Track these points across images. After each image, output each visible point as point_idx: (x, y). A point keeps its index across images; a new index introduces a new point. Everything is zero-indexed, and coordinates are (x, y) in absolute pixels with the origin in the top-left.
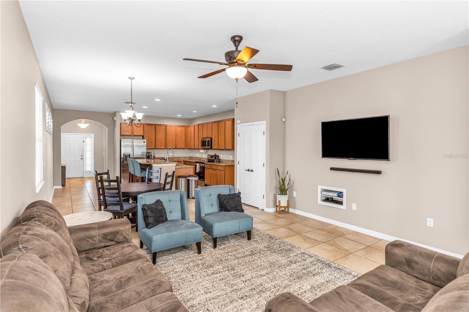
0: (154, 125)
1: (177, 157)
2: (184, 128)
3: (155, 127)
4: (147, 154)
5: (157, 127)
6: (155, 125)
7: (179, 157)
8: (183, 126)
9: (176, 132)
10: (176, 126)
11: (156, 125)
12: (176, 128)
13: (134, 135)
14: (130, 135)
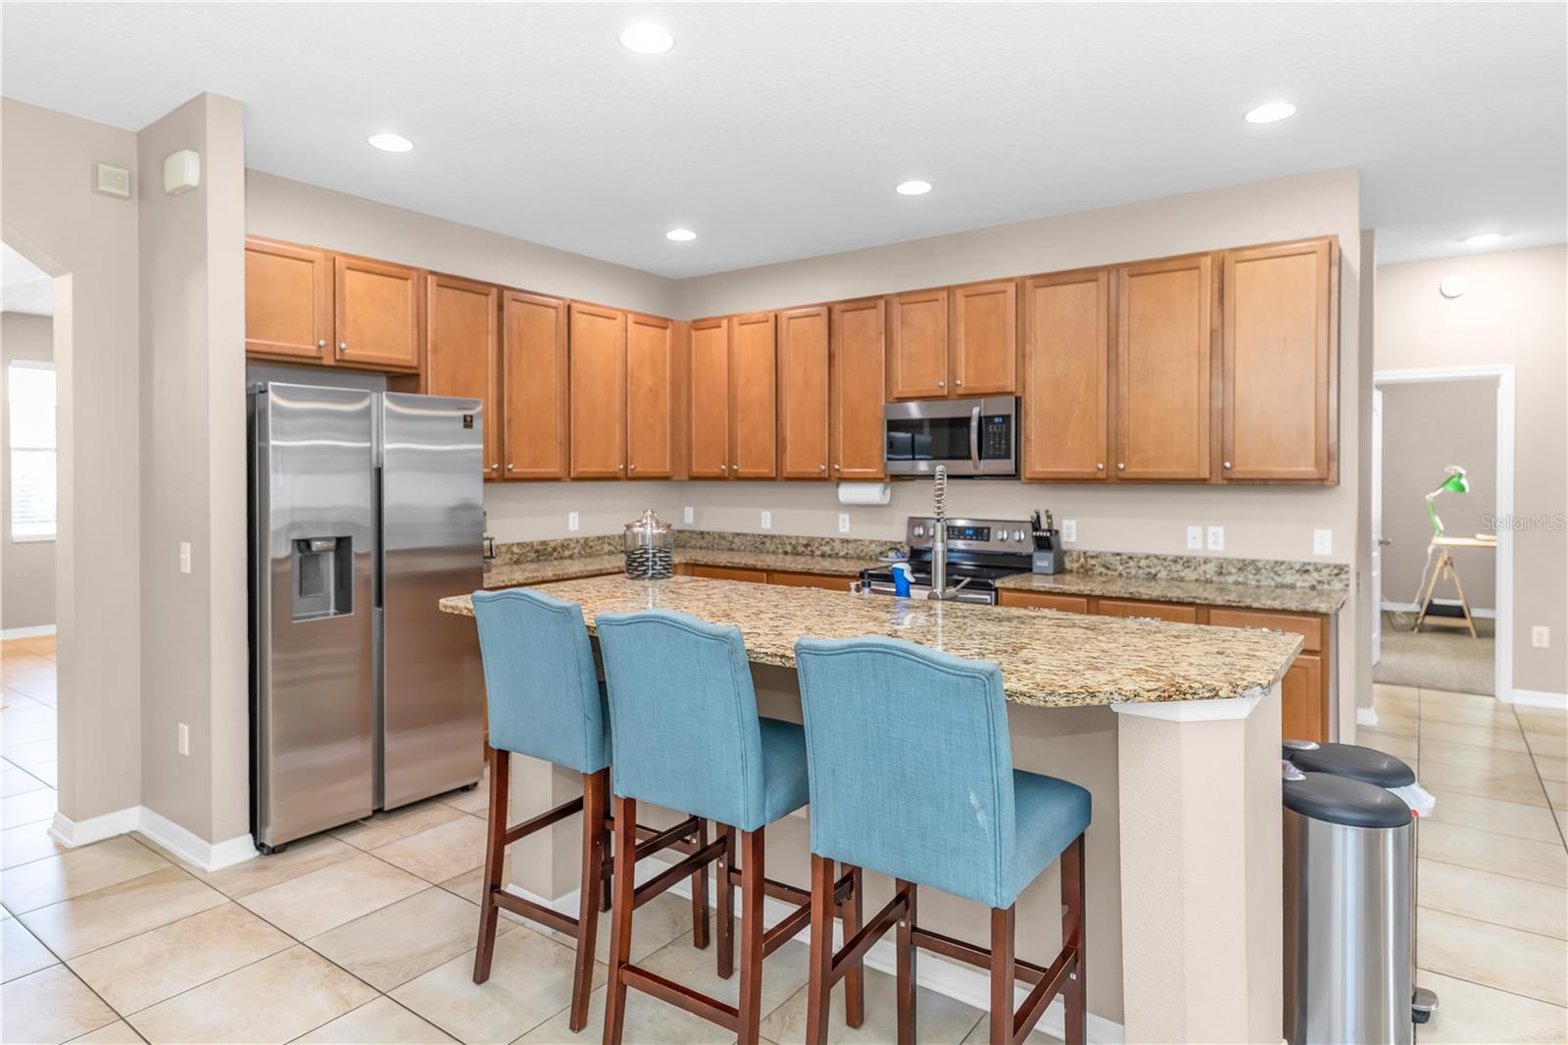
0: (494, 291)
2: (670, 332)
6: (501, 289)
8: (663, 323)
9: (625, 361)
10: (626, 313)
11: (508, 294)
12: (625, 329)
13: (346, 358)
14: (314, 354)
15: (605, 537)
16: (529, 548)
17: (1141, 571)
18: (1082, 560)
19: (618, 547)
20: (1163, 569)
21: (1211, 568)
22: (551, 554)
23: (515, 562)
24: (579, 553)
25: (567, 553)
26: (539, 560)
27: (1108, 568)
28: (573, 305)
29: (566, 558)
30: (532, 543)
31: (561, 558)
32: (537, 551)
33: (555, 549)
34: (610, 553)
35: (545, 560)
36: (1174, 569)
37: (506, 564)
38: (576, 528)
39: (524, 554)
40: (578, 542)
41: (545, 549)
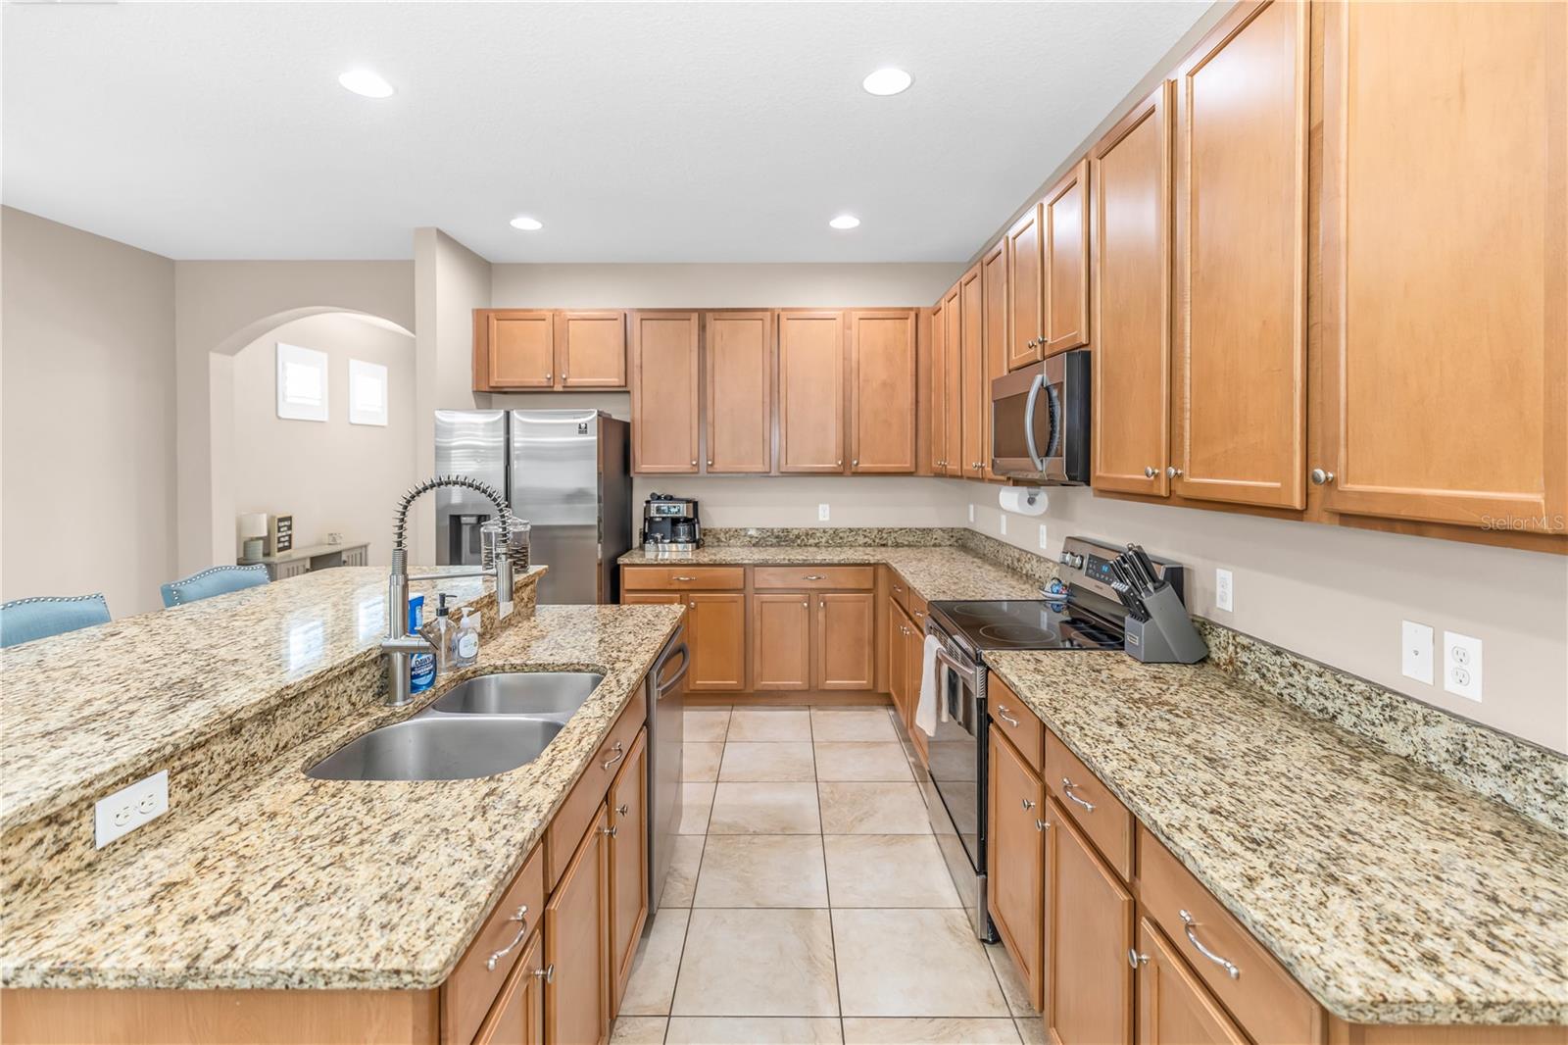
0: (695, 317)
1: (871, 530)
2: (911, 322)
3: (702, 328)
4: (654, 506)
5: (715, 327)
6: (702, 313)
7: (880, 531)
8: (901, 314)
9: (846, 358)
10: (849, 311)
11: (709, 316)
12: (847, 327)
13: (569, 384)
14: (545, 384)
15: (859, 529)
16: (768, 534)
17: (1311, 700)
18: (1231, 648)
19: (877, 541)
20: (1346, 708)
21: (1439, 737)
22: (793, 542)
23: (754, 545)
24: (827, 542)
25: (811, 541)
26: (779, 545)
27: (1263, 676)
28: (782, 313)
29: (811, 546)
30: (773, 530)
31: (806, 545)
32: (777, 537)
33: (798, 537)
34: (866, 545)
35: (786, 546)
36: (1366, 715)
37: (744, 546)
38: (827, 519)
39: (764, 538)
40: (824, 532)
41: (786, 536)
